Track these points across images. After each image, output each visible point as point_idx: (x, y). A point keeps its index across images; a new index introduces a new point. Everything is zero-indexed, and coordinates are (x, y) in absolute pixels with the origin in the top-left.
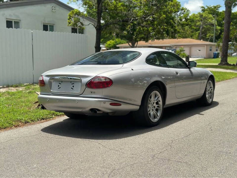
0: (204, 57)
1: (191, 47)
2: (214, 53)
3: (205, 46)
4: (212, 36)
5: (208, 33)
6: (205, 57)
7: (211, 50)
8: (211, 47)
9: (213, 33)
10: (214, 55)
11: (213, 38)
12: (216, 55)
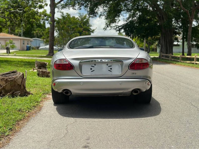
0: (18, 49)
1: (6, 40)
2: (27, 46)
3: (19, 40)
4: (20, 32)
5: (16, 29)
6: (20, 49)
7: (24, 44)
8: (24, 41)
9: (21, 30)
10: (27, 48)
11: (21, 34)
12: (28, 48)
